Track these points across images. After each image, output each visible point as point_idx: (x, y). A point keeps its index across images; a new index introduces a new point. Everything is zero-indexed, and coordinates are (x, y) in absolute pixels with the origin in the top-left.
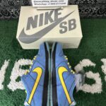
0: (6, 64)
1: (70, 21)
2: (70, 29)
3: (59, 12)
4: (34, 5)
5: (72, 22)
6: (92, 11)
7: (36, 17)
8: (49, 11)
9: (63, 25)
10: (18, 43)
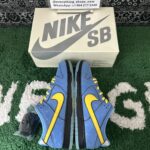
0: (14, 87)
1: (102, 30)
2: (103, 41)
3: (87, 16)
4: (53, 7)
5: (105, 31)
6: (133, 16)
7: (56, 23)
9: (93, 35)
10: (31, 59)
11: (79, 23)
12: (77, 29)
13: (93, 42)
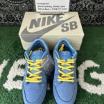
1: (71, 23)
5: (73, 24)
6: (90, 18)
11: (55, 19)
12: (53, 22)
13: (65, 29)
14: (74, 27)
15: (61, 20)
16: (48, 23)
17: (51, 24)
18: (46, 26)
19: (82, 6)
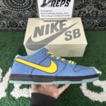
2: (75, 37)
4: (41, 17)
6: (93, 24)
8: (55, 23)
11: (58, 26)
12: (57, 30)
13: (69, 38)
14: (77, 35)
15: (64, 27)
16: (52, 32)
17: (55, 32)
18: (50, 35)
19: (85, 12)
